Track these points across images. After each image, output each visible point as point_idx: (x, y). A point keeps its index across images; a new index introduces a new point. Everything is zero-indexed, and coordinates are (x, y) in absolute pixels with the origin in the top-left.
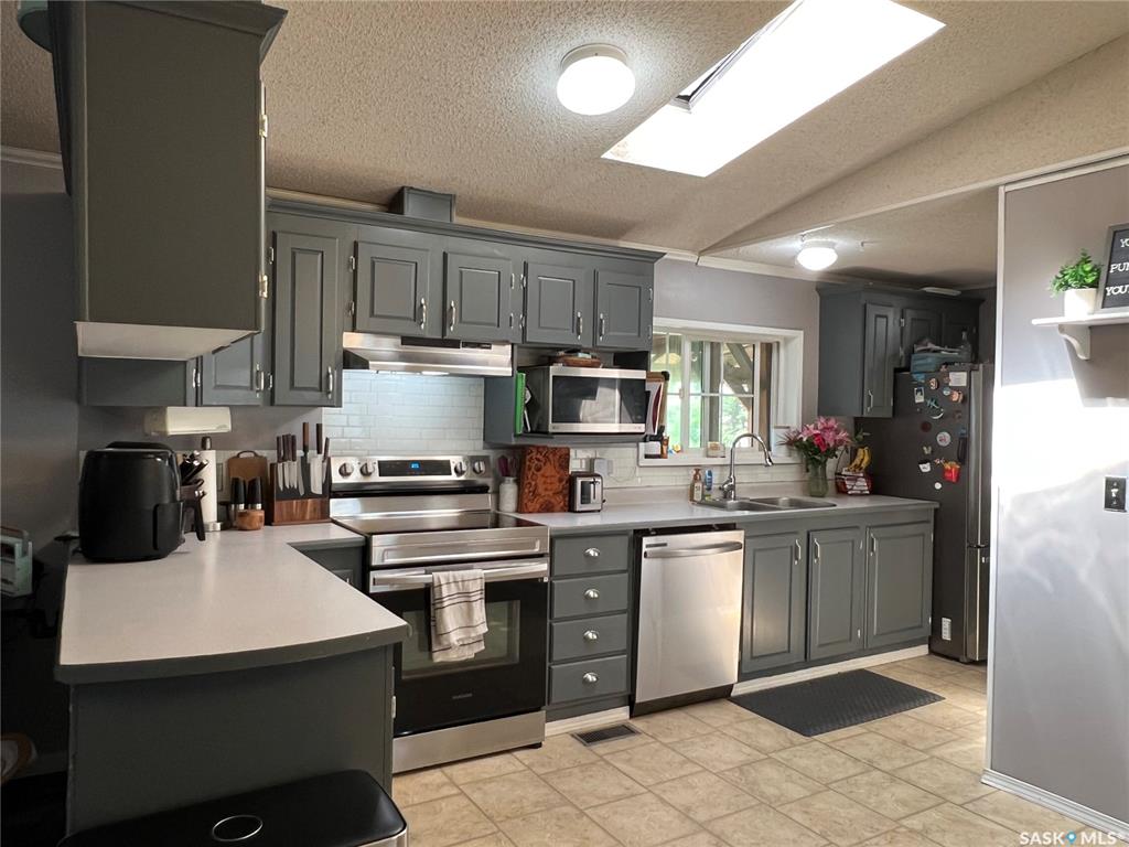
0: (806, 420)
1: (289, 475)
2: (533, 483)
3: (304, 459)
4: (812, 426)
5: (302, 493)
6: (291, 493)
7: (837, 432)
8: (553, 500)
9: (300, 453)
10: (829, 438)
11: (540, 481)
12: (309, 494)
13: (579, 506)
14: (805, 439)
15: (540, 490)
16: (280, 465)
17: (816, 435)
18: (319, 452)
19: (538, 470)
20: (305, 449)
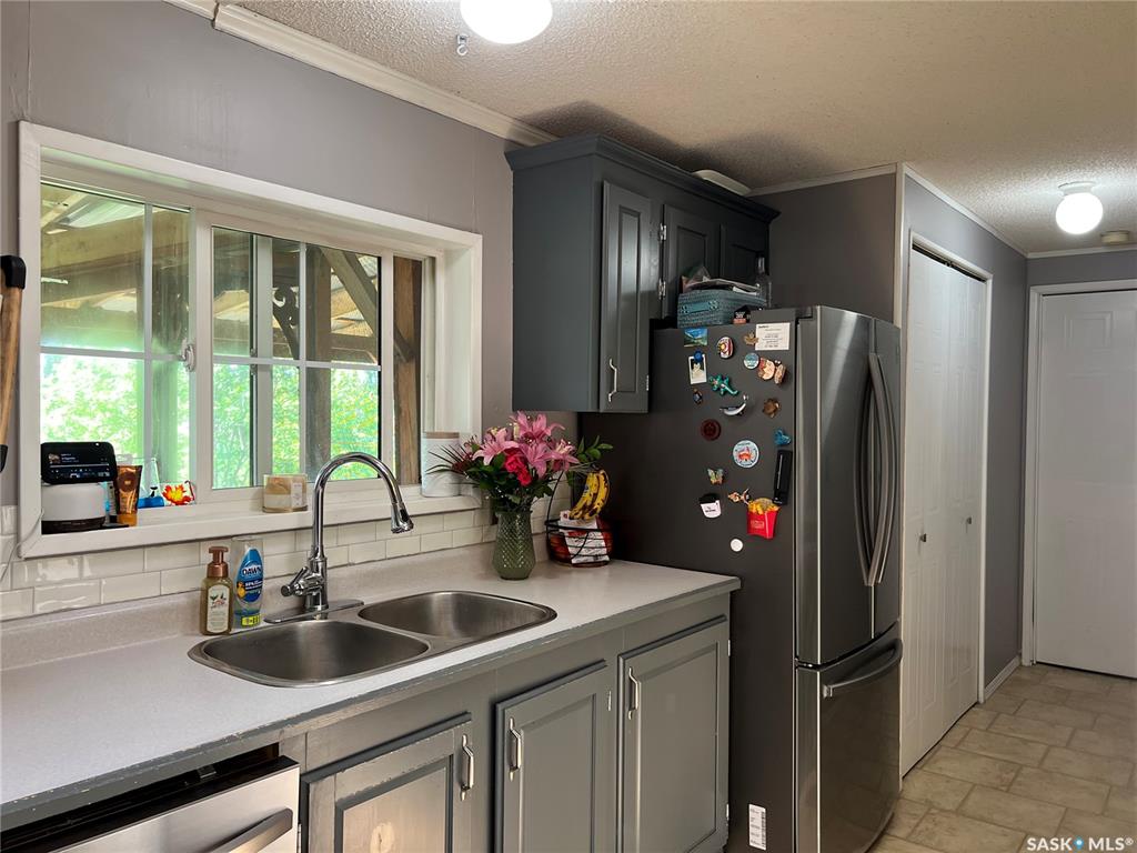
0: (489, 419)
4: (502, 432)
7: (552, 443)
10: (537, 455)
14: (487, 462)
17: (511, 451)
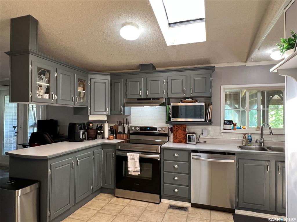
1: (120, 129)
2: (176, 135)
3: (123, 126)
5: (123, 133)
6: (120, 133)
8: (182, 140)
9: (123, 125)
11: (178, 134)
12: (124, 133)
13: (188, 142)
15: (178, 137)
16: (118, 127)
18: (127, 125)
19: (177, 131)
20: (124, 124)
